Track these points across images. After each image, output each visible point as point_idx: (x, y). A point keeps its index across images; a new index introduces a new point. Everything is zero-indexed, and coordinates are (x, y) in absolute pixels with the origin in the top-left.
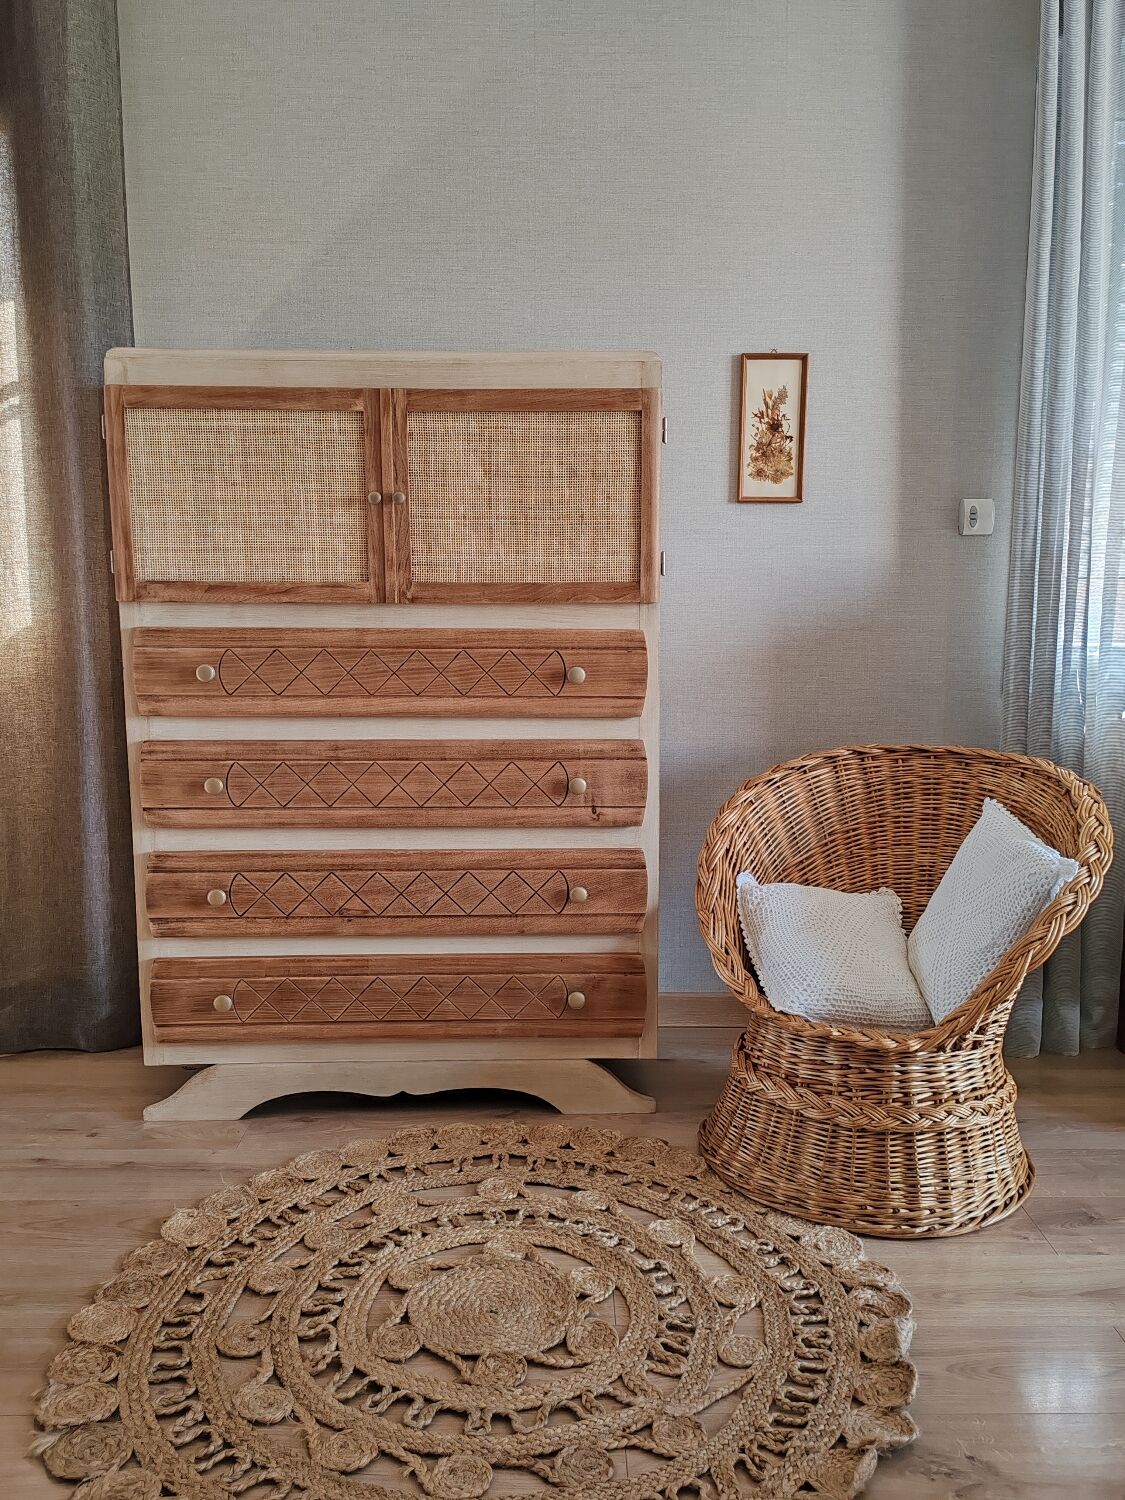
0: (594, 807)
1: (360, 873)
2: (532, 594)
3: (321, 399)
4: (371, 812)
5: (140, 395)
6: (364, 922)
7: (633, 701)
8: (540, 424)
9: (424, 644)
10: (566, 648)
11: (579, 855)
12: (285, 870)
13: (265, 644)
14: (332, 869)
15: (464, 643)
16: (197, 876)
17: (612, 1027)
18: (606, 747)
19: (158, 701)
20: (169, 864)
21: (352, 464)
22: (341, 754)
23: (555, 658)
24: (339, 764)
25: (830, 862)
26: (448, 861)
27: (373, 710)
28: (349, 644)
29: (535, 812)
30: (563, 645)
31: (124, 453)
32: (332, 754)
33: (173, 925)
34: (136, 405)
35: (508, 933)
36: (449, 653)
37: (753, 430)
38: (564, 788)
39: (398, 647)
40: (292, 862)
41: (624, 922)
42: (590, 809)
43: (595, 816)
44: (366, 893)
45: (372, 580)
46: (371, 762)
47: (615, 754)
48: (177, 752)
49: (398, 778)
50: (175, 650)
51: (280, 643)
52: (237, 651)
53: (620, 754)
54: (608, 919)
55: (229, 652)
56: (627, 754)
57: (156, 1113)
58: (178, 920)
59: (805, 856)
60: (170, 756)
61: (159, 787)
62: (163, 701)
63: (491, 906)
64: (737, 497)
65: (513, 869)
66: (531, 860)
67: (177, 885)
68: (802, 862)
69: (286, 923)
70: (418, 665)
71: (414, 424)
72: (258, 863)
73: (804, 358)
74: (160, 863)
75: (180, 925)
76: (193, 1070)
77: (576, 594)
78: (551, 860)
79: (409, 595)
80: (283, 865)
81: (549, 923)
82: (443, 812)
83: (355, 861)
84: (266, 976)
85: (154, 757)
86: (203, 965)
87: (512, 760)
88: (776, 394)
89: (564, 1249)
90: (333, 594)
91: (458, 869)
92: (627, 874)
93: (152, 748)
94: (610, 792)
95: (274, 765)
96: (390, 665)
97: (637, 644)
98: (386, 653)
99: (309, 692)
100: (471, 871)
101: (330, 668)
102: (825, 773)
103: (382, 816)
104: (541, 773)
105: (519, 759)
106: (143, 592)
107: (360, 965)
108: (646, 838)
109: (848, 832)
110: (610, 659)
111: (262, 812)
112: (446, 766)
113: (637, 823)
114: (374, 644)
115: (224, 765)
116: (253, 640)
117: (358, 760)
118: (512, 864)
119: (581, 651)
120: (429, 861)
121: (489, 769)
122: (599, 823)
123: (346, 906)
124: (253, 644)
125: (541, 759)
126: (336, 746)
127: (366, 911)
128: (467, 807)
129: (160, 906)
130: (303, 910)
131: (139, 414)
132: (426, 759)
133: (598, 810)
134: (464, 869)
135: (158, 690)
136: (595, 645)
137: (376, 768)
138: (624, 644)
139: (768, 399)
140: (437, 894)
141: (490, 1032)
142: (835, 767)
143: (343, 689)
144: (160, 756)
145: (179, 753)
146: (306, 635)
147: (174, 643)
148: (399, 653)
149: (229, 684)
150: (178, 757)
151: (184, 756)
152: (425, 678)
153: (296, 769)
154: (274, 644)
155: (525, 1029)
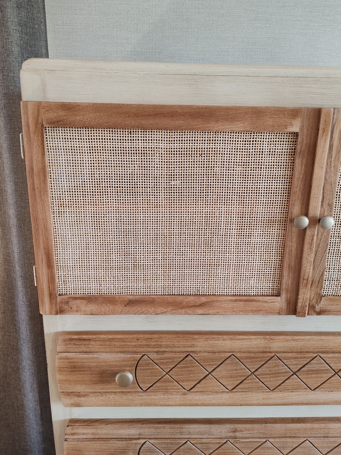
3: (256, 119)
5: (62, 113)
9: (325, 349)
13: (177, 349)
19: (79, 396)
21: (279, 185)
22: (238, 434)
24: (236, 443)
28: (256, 350)
31: (45, 176)
34: (57, 124)
39: (301, 352)
45: (284, 295)
46: (264, 440)
49: (285, 451)
50: (95, 356)
51: (192, 349)
52: (153, 356)
55: (145, 357)
60: (90, 436)
62: (84, 396)
70: (317, 367)
79: (318, 308)
85: (75, 437)
90: (245, 307)
93: (74, 431)
95: (180, 443)
96: (291, 367)
98: (290, 358)
99: (216, 389)
101: (236, 370)
106: (65, 307)
114: (278, 350)
115: (136, 444)
116: (167, 347)
117: (252, 438)
124: (167, 350)
131: (60, 133)
132: (311, 437)
135: (79, 388)
137: (268, 444)
143: (246, 386)
145: (98, 434)
146: (217, 342)
147: (93, 350)
148: (301, 358)
149: (142, 382)
150: (97, 437)
151: (102, 437)
152: (321, 377)
153: (199, 446)
154: (186, 349)
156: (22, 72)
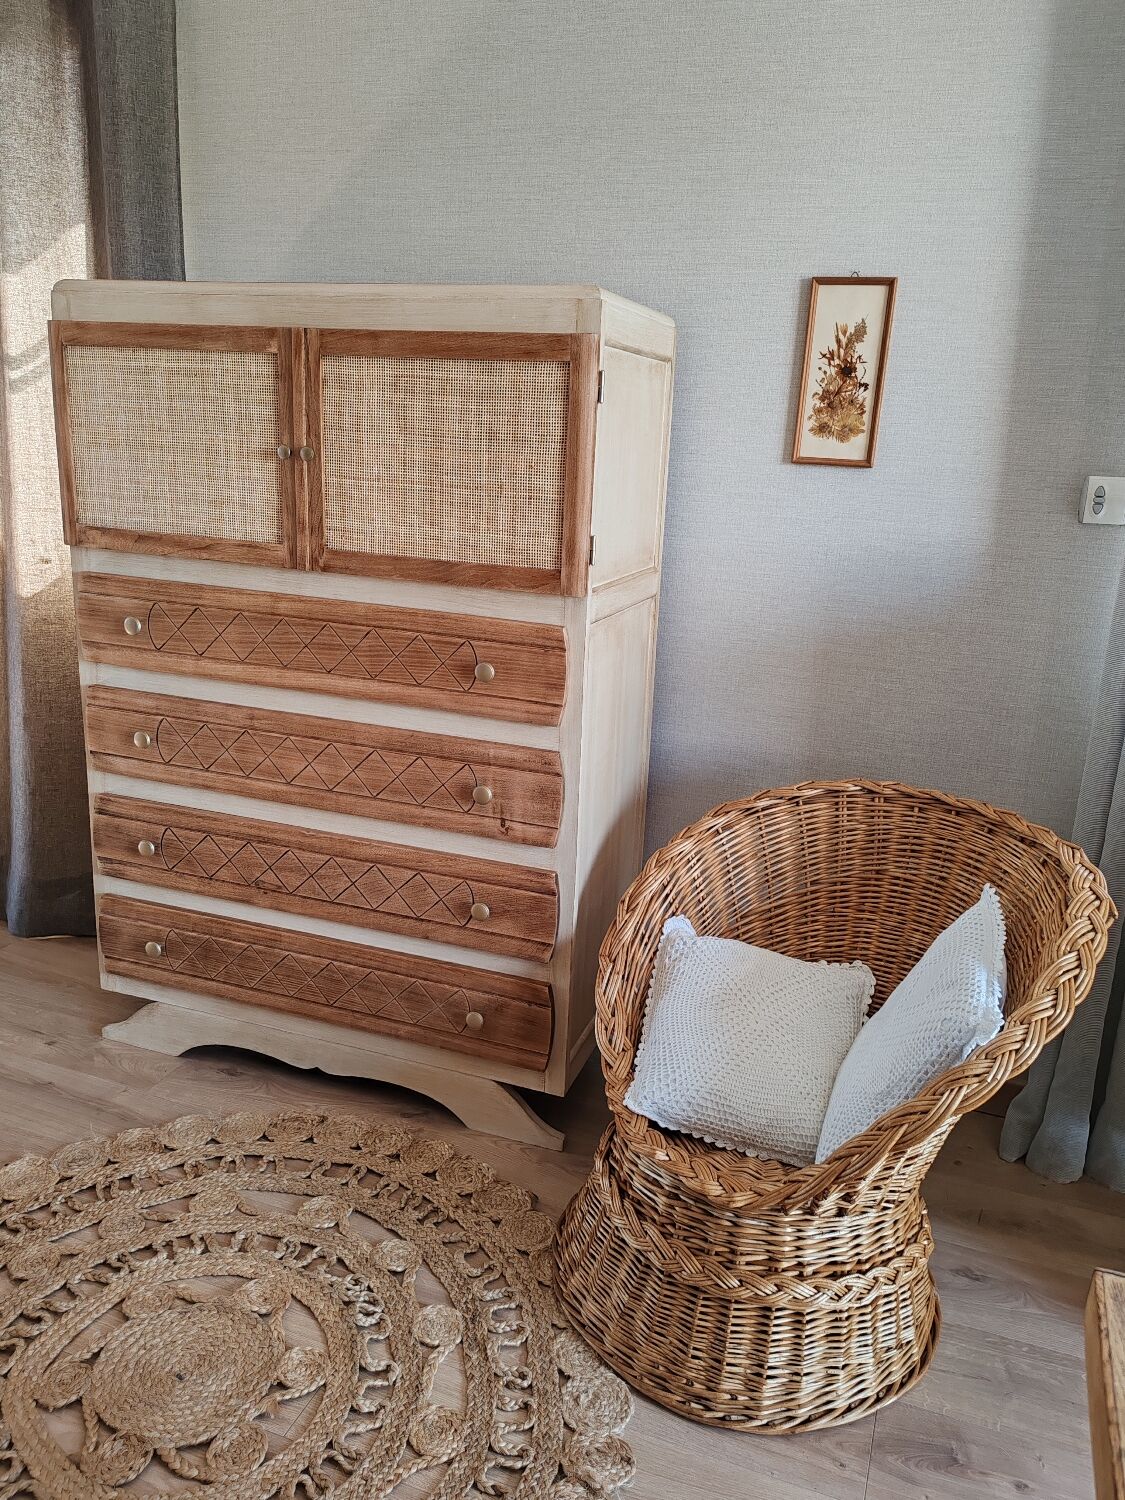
0: (503, 820)
1: (275, 848)
2: (442, 573)
3: (239, 339)
4: (285, 788)
5: (76, 332)
6: (276, 895)
7: (548, 709)
8: (460, 372)
9: (334, 618)
10: (479, 639)
11: (485, 869)
12: (208, 833)
13: (186, 601)
14: (249, 840)
15: (377, 621)
16: (134, 824)
17: (512, 1055)
18: (518, 755)
19: (98, 648)
20: (111, 808)
21: (268, 412)
22: (256, 724)
23: (466, 649)
24: (255, 734)
25: (805, 916)
26: (356, 851)
27: (286, 682)
28: (264, 610)
29: (443, 814)
30: (476, 636)
31: (64, 393)
32: (248, 722)
33: (116, 866)
34: (75, 342)
35: (412, 934)
36: (359, 630)
37: (818, 374)
38: (466, 793)
39: (311, 619)
40: (213, 825)
41: (531, 949)
42: (499, 821)
43: (503, 830)
44: (281, 869)
45: (286, 544)
46: (285, 737)
47: (527, 765)
48: (116, 700)
49: (310, 758)
50: (112, 598)
51: (200, 602)
52: (164, 606)
53: (533, 766)
54: (514, 942)
55: (157, 607)
56: (539, 766)
57: (114, 1032)
58: (120, 862)
59: (774, 904)
60: (109, 704)
61: (101, 733)
62: (102, 649)
63: (397, 905)
64: (792, 457)
65: (419, 871)
66: (436, 864)
67: (117, 829)
68: (770, 910)
69: (208, 883)
70: (328, 640)
71: (327, 367)
72: (184, 821)
73: (890, 283)
74: (105, 805)
75: (121, 867)
76: (139, 1004)
77: (489, 577)
78: (460, 868)
79: (321, 563)
80: (208, 826)
81: (452, 934)
82: (353, 800)
83: (271, 835)
84: (193, 931)
85: (97, 703)
87: (420, 755)
88: (851, 330)
90: (251, 553)
91: (367, 861)
92: (535, 897)
93: (96, 695)
94: (518, 806)
95: (197, 726)
96: (302, 636)
97: (555, 644)
98: (299, 624)
99: (228, 656)
100: (378, 865)
101: (246, 633)
102: (823, 810)
103: (295, 793)
104: (451, 774)
105: (427, 755)
106: (83, 537)
107: (274, 936)
108: (561, 862)
109: (835, 884)
110: (525, 658)
111: (189, 771)
112: (355, 751)
113: (547, 845)
114: (286, 613)
115: (154, 720)
116: (177, 596)
117: (272, 732)
118: (418, 864)
119: (494, 644)
120: (338, 847)
121: (398, 762)
122: (505, 834)
123: (261, 878)
124: (178, 600)
125: (448, 758)
126: (253, 714)
127: (280, 887)
128: (375, 798)
129: (108, 847)
130: (224, 874)
131: (78, 350)
132: (336, 742)
133: (508, 824)
134: (372, 862)
135: (98, 638)
136: (509, 639)
137: (289, 743)
138: (540, 642)
139: (841, 337)
140: (343, 883)
141: (393, 1032)
142: (837, 803)
143: (259, 656)
144: (103, 703)
145: (118, 702)
146: (223, 595)
147: (110, 592)
148: (310, 625)
149: (157, 639)
150: (117, 705)
151: (122, 706)
152: (335, 655)
153: (217, 733)
154: (195, 601)
155: (424, 1037)
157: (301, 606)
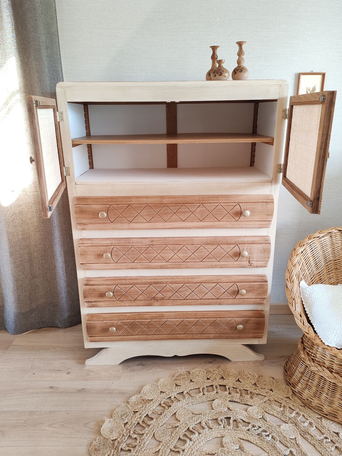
0: (249, 261)
1: (161, 285)
4: (165, 264)
6: (162, 301)
7: (267, 222)
9: (186, 202)
10: (242, 203)
11: (243, 278)
12: (134, 284)
13: (124, 203)
14: (151, 284)
15: (203, 201)
16: (101, 287)
17: (251, 335)
18: (256, 239)
19: (84, 225)
20: (91, 283)
22: (154, 243)
23: (238, 207)
24: (153, 247)
26: (194, 280)
27: (166, 227)
28: (157, 203)
29: (227, 263)
30: (241, 202)
32: (151, 243)
33: (93, 303)
35: (215, 304)
36: (196, 205)
38: (238, 255)
39: (176, 204)
40: (136, 281)
41: (258, 301)
42: (248, 262)
43: (250, 264)
44: (163, 292)
46: (166, 246)
47: (259, 242)
49: (176, 252)
50: (90, 206)
51: (130, 203)
52: (114, 206)
53: (261, 242)
54: (252, 300)
55: (111, 206)
56: (263, 242)
57: (90, 362)
58: (95, 302)
60: (89, 245)
61: (86, 256)
62: (86, 225)
63: (210, 295)
65: (217, 283)
66: (224, 280)
67: (94, 290)
69: (134, 301)
70: (184, 210)
72: (124, 282)
73: (324, 75)
74: (88, 282)
75: (96, 303)
76: (102, 349)
78: (233, 279)
80: (133, 282)
81: (230, 301)
82: (192, 263)
83: (160, 281)
84: (127, 320)
85: (83, 245)
86: (105, 317)
87: (219, 245)
88: (311, 89)
89: (252, 442)
91: (198, 283)
92: (260, 284)
93: (83, 242)
94: (256, 256)
95: (129, 247)
96: (173, 210)
97: (271, 201)
98: (172, 206)
99: (142, 221)
100: (202, 284)
101: (150, 212)
102: (327, 238)
103: (170, 265)
104: (228, 249)
105: (221, 244)
107: (160, 315)
108: (268, 272)
110: (259, 207)
111: (126, 264)
112: (193, 247)
113: (265, 267)
114: (167, 203)
115: (110, 248)
116: (120, 202)
117: (160, 245)
118: (217, 281)
119: (248, 204)
120: (186, 281)
121: (210, 248)
122: (250, 265)
123: (156, 296)
124: (120, 203)
125: (230, 244)
126: (152, 240)
127: (164, 298)
128: (202, 261)
129: (88, 297)
130: (140, 297)
132: (186, 245)
133: (251, 262)
134: (199, 283)
135: (84, 221)
136: (254, 201)
137: (167, 248)
138: (265, 201)
139: (308, 91)
140: (190, 291)
141: (208, 337)
142: (331, 236)
143: (155, 219)
144: (86, 245)
145: (93, 243)
146: (140, 199)
147: (89, 203)
148: (176, 206)
149: (112, 218)
150: (93, 245)
151: (95, 245)
152: (186, 215)
153: (137, 249)
154: (128, 203)
155: (220, 336)
156: (56, 88)
157: (172, 200)
